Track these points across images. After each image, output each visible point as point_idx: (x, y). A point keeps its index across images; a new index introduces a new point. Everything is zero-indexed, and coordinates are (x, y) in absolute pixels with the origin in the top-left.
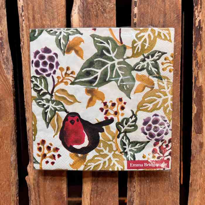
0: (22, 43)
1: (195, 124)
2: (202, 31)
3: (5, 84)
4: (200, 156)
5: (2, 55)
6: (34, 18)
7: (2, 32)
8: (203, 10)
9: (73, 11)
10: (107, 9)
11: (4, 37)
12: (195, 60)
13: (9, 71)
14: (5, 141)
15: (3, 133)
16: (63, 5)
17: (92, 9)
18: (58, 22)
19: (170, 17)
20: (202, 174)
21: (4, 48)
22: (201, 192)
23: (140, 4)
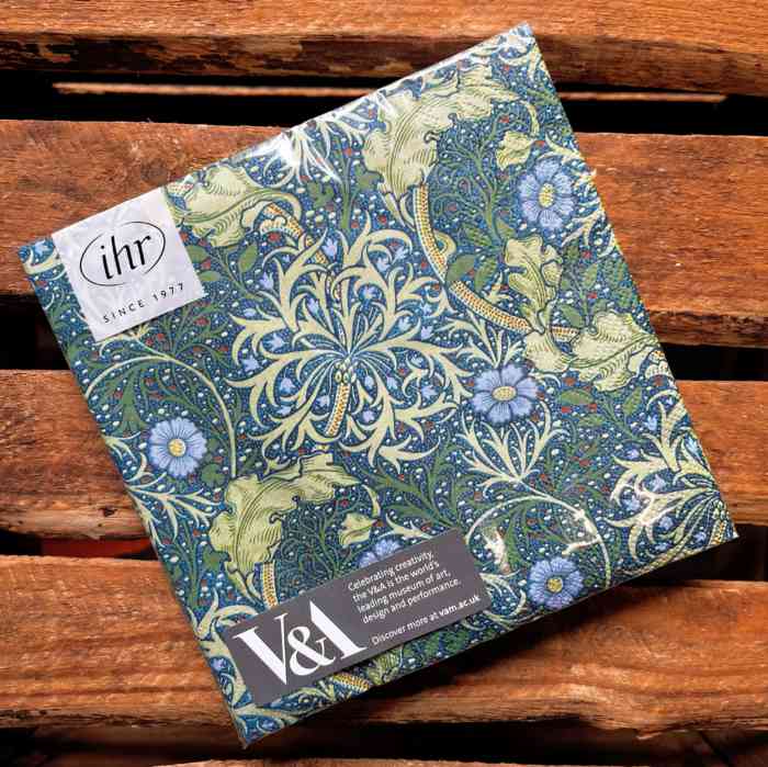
4: (584, 49)
10: (6, 405)
12: (202, 68)
17: (4, 461)
18: (52, 587)
19: (37, 163)
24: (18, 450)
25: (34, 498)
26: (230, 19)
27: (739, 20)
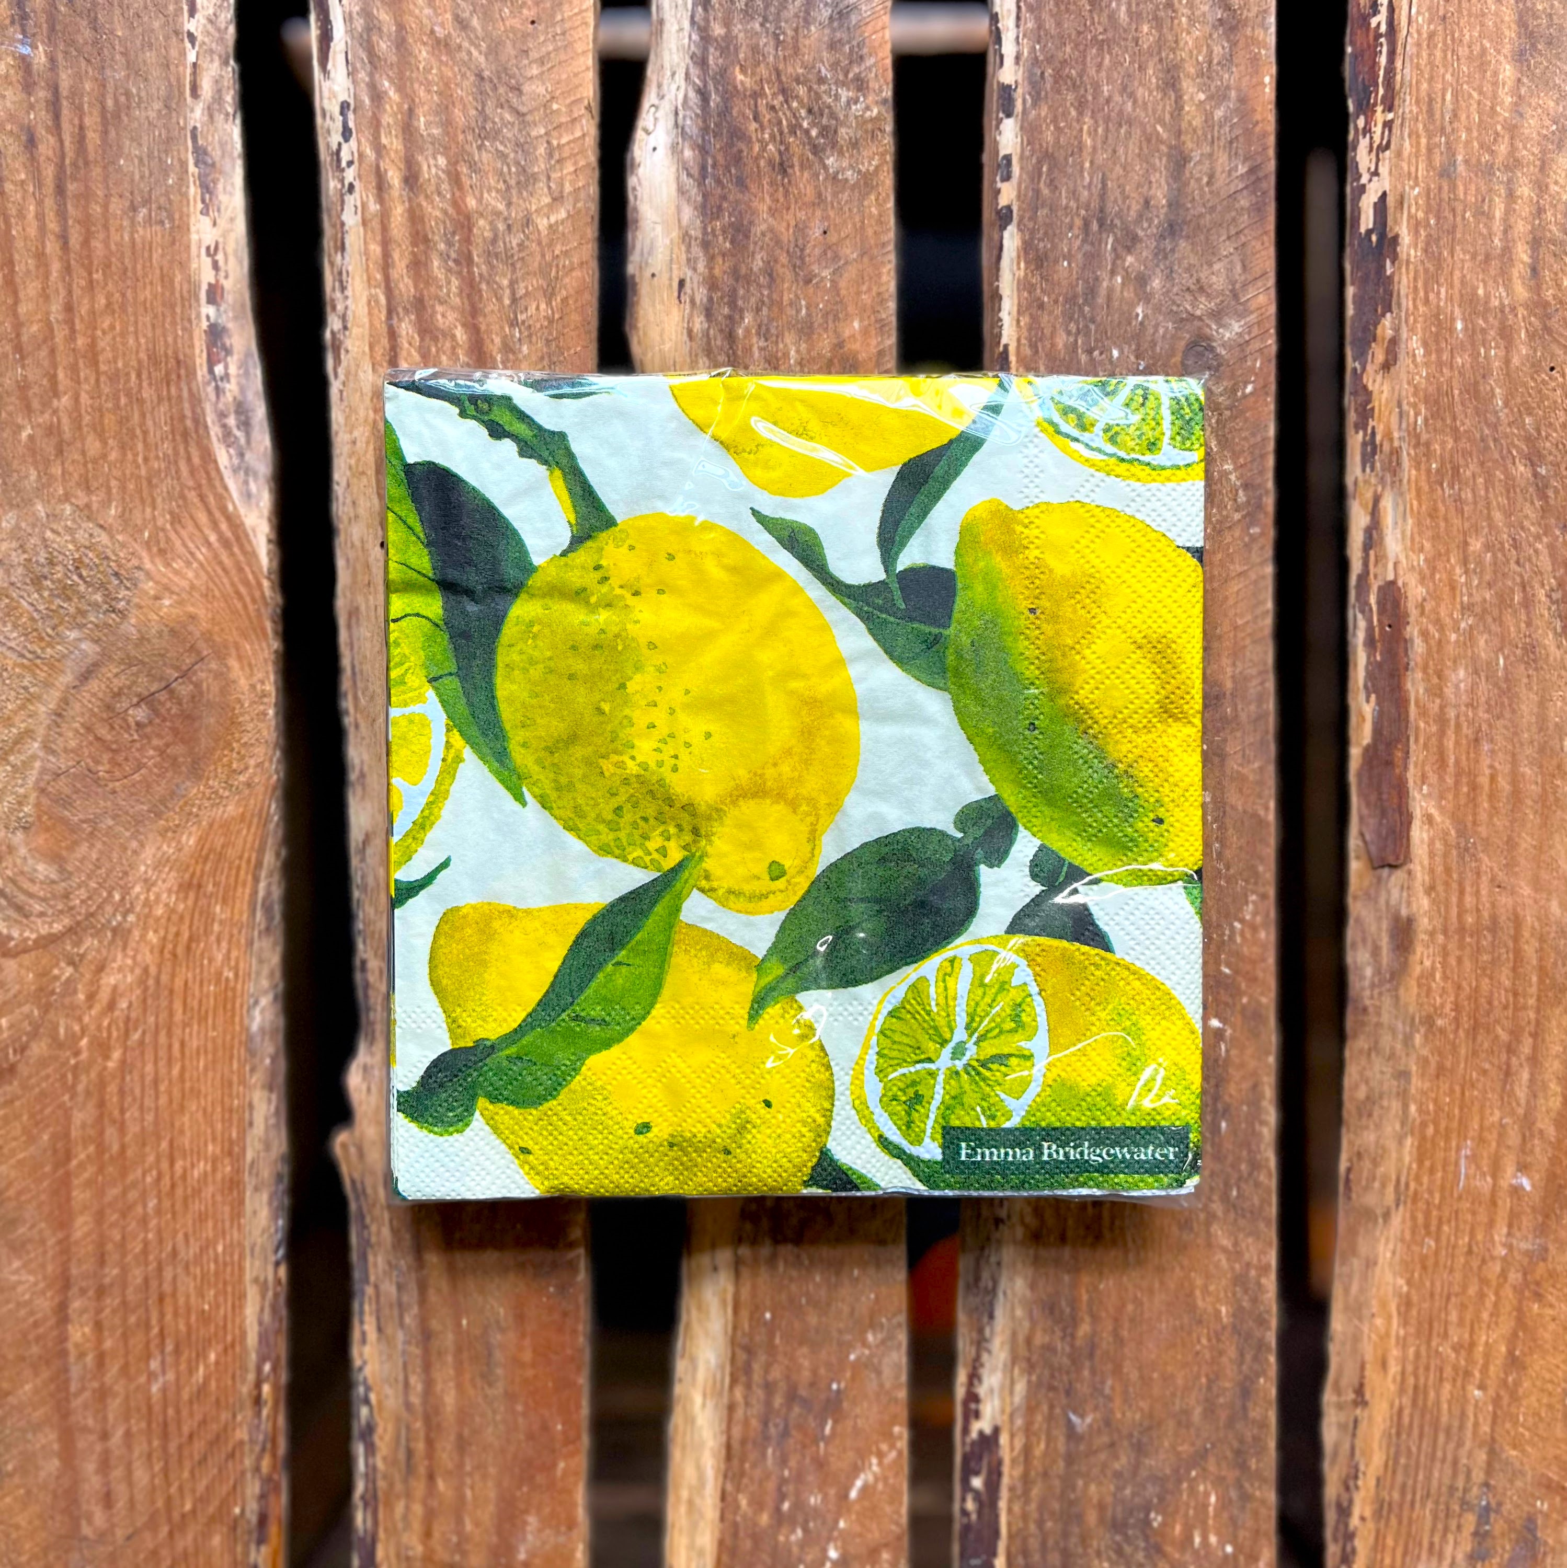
0: (333, 323)
1: (1365, 812)
2: (1395, 258)
3: (224, 557)
4: (1397, 998)
5: (217, 388)
6: (411, 179)
7: (220, 257)
8: (1401, 137)
9: (639, 135)
10: (843, 131)
11: (227, 284)
12: (1357, 427)
13: (253, 487)
14: (218, 909)
15: (206, 859)
16: (580, 100)
17: (754, 126)
18: (554, 199)
19: (1211, 177)
20: (1413, 1108)
21: (228, 351)
22: (1409, 1223)
23: (1035, 104)
24: (771, 147)
25: (695, 171)
26: (1429, 471)
27: (1446, 1228)
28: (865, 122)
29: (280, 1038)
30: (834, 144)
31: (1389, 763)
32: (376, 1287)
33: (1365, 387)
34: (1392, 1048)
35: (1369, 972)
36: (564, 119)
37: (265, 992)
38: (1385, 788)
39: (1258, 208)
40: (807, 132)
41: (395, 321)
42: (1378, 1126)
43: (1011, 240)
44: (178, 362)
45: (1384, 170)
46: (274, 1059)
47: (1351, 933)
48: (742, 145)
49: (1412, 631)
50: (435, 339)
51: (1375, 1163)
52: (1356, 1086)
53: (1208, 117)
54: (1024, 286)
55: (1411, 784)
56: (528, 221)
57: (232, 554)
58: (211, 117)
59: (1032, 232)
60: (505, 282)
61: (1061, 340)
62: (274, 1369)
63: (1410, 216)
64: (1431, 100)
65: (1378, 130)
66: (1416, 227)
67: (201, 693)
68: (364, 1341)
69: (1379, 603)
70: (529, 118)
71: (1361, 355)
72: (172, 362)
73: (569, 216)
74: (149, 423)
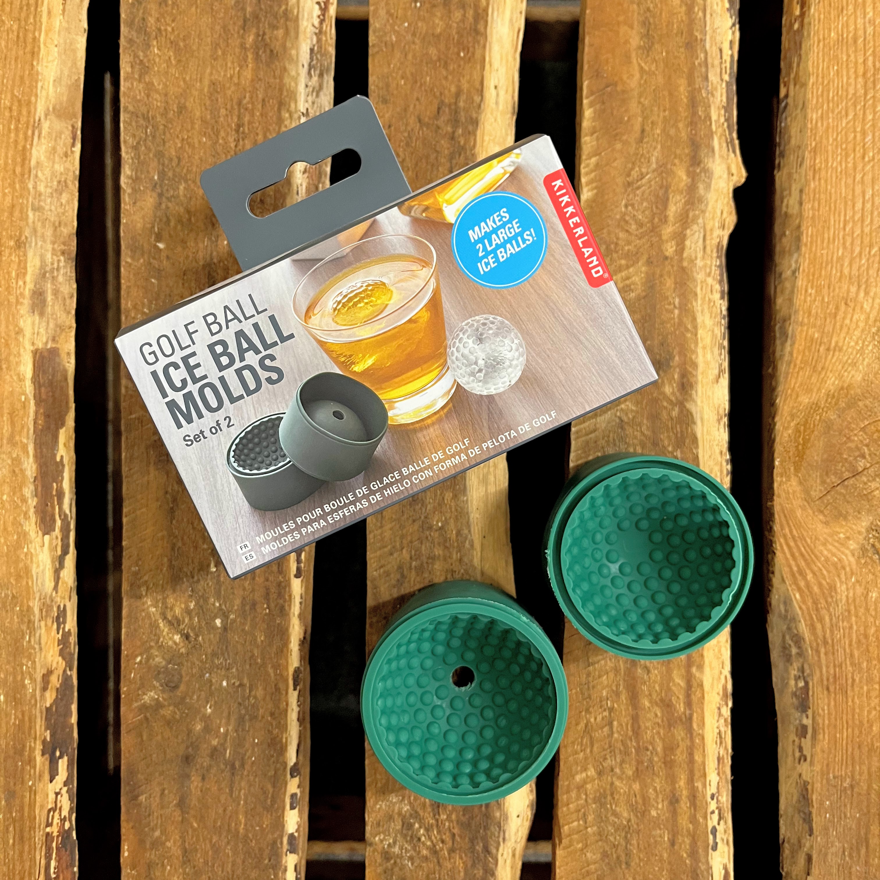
0: (726, 711)
1: (64, 384)
2: (44, 742)
3: (803, 564)
5: (803, 672)
6: (674, 802)
7: (797, 754)
8: (40, 816)
9: (528, 826)
10: (399, 827)
11: (793, 737)
12: (70, 632)
13: (782, 608)
16: (564, 848)
17: (456, 831)
21: (794, 694)
22: (32, 108)
23: (275, 842)
24: (445, 817)
26: (21, 605)
27: (8, 104)
28: (384, 833)
29: (778, 249)
30: (403, 818)
31: (47, 416)
32: (722, 80)
33: (64, 659)
34: (44, 226)
35: (61, 279)
36: (575, 837)
37: (786, 279)
38: (51, 400)
39: (132, 773)
40: (420, 827)
41: (688, 712)
42: (53, 174)
43: (291, 757)
44: (828, 689)
45: (52, 796)
46: (784, 234)
47: (73, 303)
48: (464, 819)
49: (33, 502)
50: (662, 700)
51: (54, 149)
52: (68, 202)
53: (163, 832)
54: (284, 727)
55: (32, 402)
56: (600, 773)
57: (798, 566)
58: (799, 842)
59: (278, 761)
60: (616, 735)
61: (260, 693)
62: (791, 25)
63: (35, 767)
64: (22, 838)
65: (56, 821)
66: (31, 761)
67: (821, 476)
68: (731, 42)
69: (54, 521)
70: (597, 838)
71: (66, 679)
72: (832, 689)
73: (573, 777)
74: (848, 650)
